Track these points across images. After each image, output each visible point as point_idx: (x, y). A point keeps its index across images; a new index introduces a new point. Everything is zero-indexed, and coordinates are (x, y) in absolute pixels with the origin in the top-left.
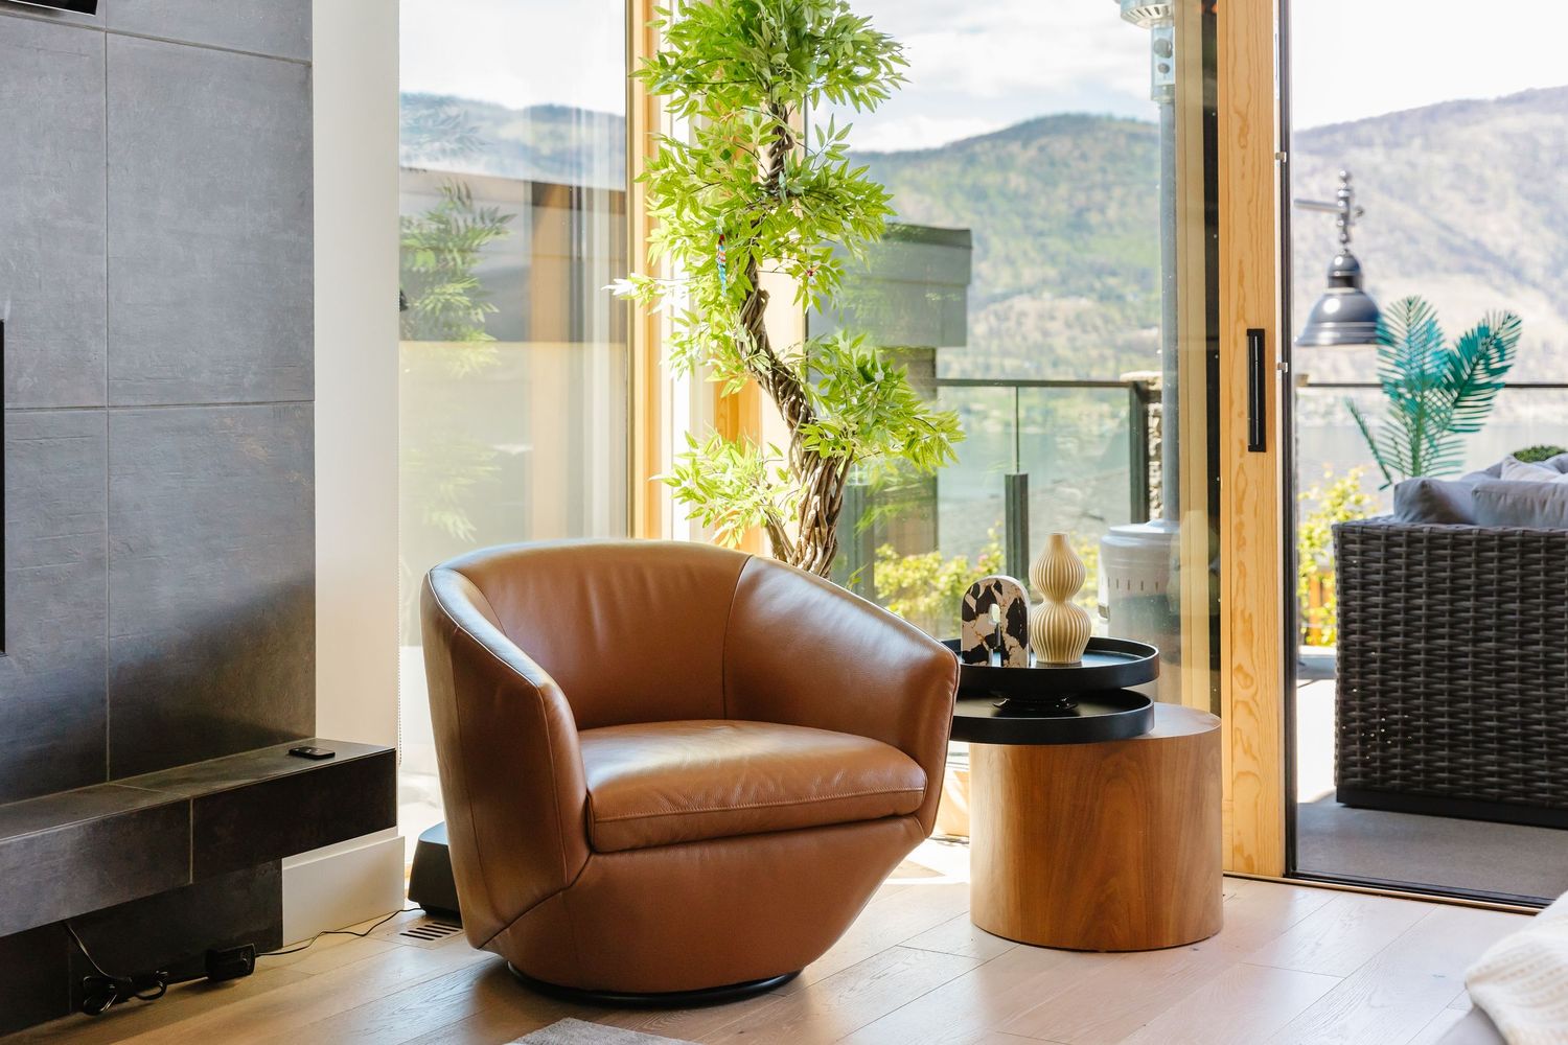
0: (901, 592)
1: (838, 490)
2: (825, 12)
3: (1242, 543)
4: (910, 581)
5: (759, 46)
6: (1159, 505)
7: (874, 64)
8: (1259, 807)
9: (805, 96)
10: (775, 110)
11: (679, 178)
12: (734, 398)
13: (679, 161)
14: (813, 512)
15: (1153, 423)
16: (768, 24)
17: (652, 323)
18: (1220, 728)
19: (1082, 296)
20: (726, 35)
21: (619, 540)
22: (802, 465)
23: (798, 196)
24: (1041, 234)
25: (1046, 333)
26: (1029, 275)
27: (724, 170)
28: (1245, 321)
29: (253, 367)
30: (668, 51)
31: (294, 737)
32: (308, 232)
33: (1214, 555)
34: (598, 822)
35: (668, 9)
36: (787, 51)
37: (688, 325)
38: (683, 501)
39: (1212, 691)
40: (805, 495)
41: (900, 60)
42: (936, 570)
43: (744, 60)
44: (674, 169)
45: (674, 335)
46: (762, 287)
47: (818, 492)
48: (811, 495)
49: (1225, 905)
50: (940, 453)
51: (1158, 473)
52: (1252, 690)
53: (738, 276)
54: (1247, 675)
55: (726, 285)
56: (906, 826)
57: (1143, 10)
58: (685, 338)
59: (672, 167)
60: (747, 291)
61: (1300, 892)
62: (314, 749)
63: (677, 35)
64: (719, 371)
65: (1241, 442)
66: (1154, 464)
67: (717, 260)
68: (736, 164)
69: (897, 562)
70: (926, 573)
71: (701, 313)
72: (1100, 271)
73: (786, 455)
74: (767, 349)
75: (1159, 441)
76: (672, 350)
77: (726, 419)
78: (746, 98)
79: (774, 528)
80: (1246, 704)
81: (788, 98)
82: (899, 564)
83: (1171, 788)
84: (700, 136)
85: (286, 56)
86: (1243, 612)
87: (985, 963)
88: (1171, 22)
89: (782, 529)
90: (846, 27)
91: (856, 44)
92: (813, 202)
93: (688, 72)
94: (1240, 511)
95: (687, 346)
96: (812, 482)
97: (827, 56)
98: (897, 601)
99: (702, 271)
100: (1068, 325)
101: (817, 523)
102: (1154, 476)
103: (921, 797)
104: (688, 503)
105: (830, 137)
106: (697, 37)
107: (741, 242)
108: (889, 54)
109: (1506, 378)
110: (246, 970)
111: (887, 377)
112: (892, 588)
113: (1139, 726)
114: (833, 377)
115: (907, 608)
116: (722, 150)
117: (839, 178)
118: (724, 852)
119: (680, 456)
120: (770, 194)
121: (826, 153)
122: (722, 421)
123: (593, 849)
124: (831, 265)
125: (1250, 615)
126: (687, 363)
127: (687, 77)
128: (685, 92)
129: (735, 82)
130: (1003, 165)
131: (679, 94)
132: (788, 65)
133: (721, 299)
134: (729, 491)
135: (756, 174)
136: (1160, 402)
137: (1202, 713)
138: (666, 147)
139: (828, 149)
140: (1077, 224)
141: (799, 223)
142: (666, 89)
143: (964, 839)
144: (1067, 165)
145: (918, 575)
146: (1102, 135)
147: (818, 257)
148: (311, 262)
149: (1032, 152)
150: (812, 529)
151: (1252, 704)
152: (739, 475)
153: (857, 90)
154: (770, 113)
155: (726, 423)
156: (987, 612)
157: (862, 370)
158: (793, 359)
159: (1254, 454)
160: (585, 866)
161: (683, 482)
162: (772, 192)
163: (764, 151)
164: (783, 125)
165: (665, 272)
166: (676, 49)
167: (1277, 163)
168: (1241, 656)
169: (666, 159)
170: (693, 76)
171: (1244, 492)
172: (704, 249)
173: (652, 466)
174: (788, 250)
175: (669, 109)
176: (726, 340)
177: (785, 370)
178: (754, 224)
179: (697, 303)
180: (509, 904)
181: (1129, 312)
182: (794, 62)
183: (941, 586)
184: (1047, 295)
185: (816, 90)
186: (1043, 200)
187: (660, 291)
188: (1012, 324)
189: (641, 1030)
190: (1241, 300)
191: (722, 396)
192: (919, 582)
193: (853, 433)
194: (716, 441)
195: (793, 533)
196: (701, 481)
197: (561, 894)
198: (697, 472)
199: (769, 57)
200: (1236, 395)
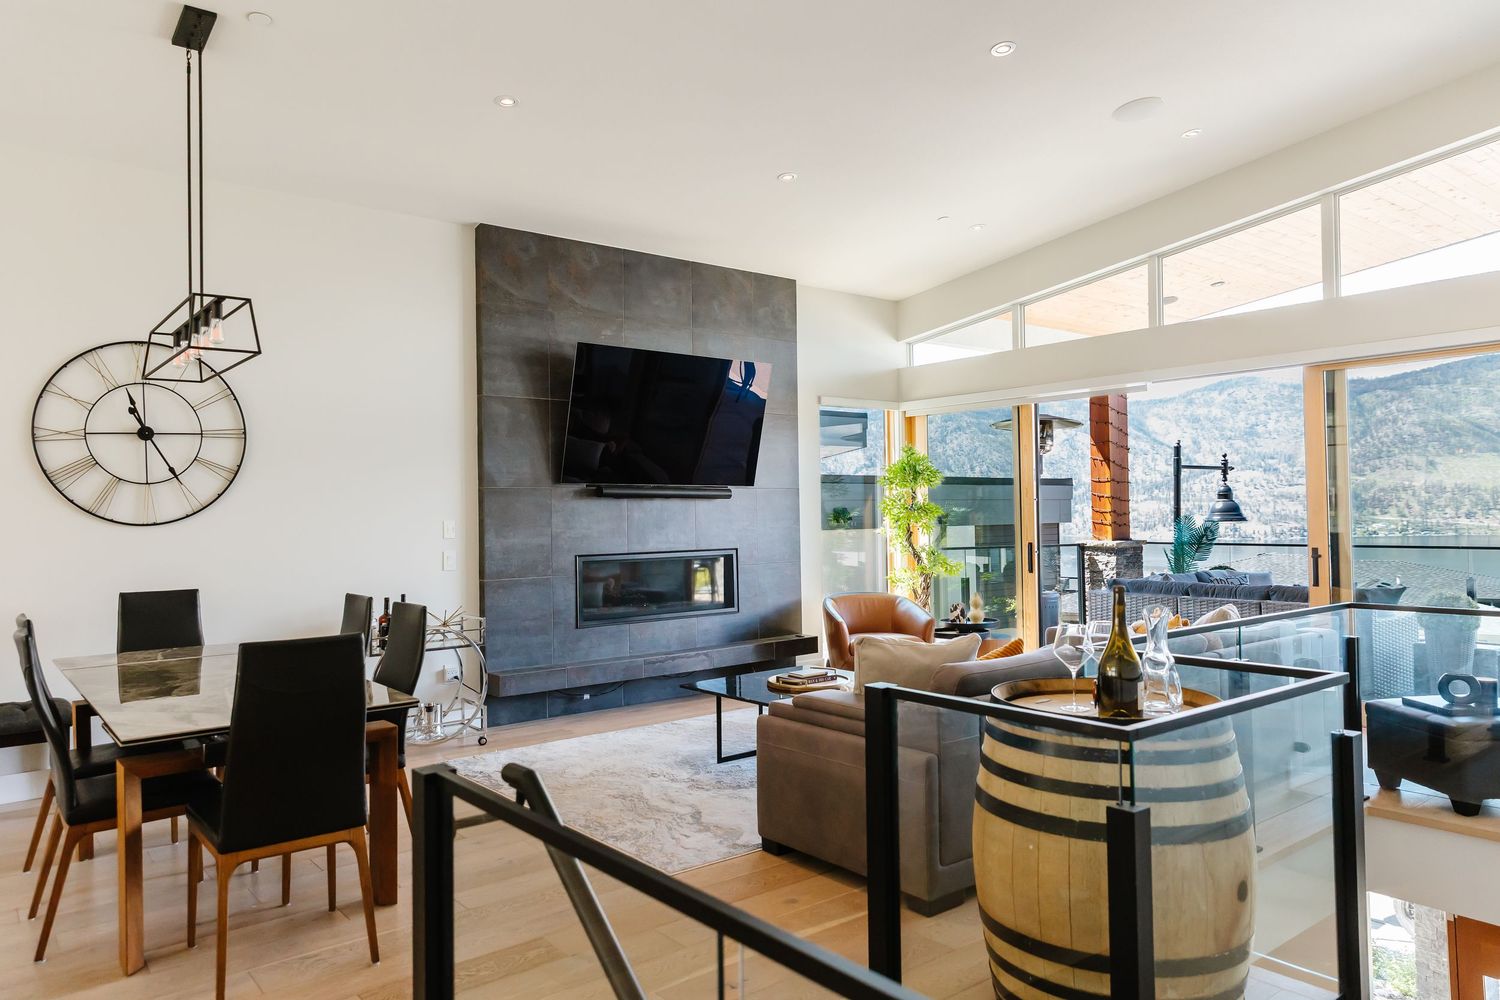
1: (930, 581)
10: (912, 489)
14: (923, 586)
22: (920, 575)
28: (1027, 541)
29: (787, 555)
31: (798, 632)
62: (801, 635)
74: (912, 546)
92: (920, 511)
96: (922, 579)
109: (1215, 542)
130: (1209, 404)
133: (900, 534)
134: (903, 581)
149: (1225, 396)
156: (956, 611)
190: (1026, 536)
195: (920, 592)
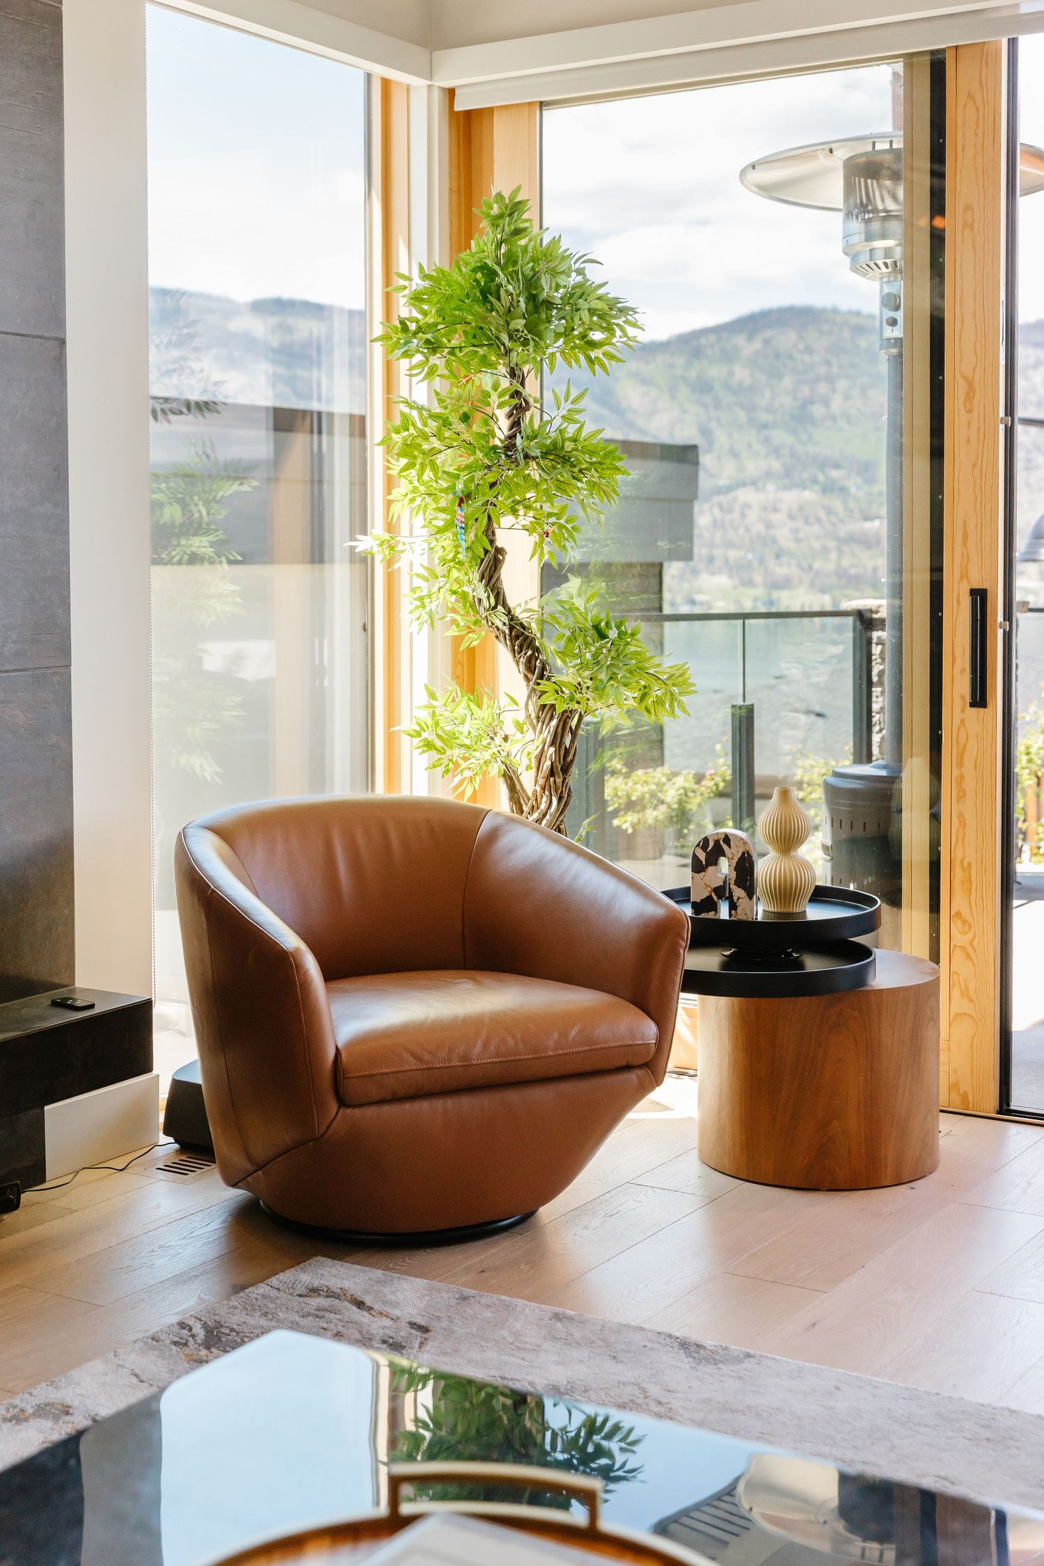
0: (631, 805)
1: (572, 742)
2: (562, 280)
3: (962, 796)
4: (639, 794)
5: (497, 311)
6: (881, 730)
7: (609, 329)
8: (975, 1047)
9: (541, 360)
10: (513, 374)
11: (419, 441)
12: (471, 651)
13: (419, 425)
14: (548, 763)
15: (876, 650)
16: (507, 291)
17: (391, 579)
18: (938, 978)
19: (805, 488)
20: (467, 301)
21: (360, 795)
22: (538, 718)
23: (534, 458)
24: (765, 426)
25: (769, 526)
26: (753, 467)
27: (463, 433)
28: (968, 580)
29: (13, 636)
30: (407, 316)
31: (55, 986)
32: (64, 504)
33: (935, 800)
34: (348, 1078)
35: (407, 274)
36: (525, 318)
37: (427, 580)
38: (424, 752)
39: (931, 935)
40: (541, 746)
41: (635, 325)
42: (664, 784)
43: (483, 325)
44: (414, 432)
45: (413, 590)
46: (499, 544)
47: (553, 743)
48: (546, 747)
49: (941, 1142)
50: (672, 706)
51: (881, 699)
52: (970, 936)
53: (476, 536)
54: (964, 922)
55: (464, 545)
56: (638, 1077)
57: (872, 264)
58: (425, 592)
59: (412, 430)
60: (484, 549)
61: (1014, 1128)
62: (75, 1000)
63: (417, 298)
64: (458, 625)
65: (963, 697)
66: (876, 691)
67: (456, 521)
68: (475, 428)
69: (627, 776)
70: (654, 787)
71: (439, 570)
72: (823, 464)
73: (522, 705)
74: (504, 605)
75: (881, 667)
76: (412, 604)
77: (463, 665)
78: (484, 361)
79: (511, 778)
80: (963, 948)
81: (526, 362)
82: (628, 777)
83: (891, 1037)
84: (441, 401)
85: (40, 334)
86: (962, 861)
87: (713, 1201)
88: (899, 275)
89: (518, 778)
90: (583, 294)
91: (592, 312)
92: (550, 464)
93: (429, 336)
94: (960, 764)
95: (427, 601)
96: (547, 734)
97: (564, 321)
98: (626, 813)
99: (441, 531)
100: (791, 517)
101: (552, 773)
102: (877, 702)
103: (653, 1050)
104: (426, 754)
105: (566, 401)
106: (437, 304)
107: (480, 503)
108: (624, 319)
110: (13, 1205)
111: (621, 635)
112: (621, 801)
113: (860, 978)
114: (568, 634)
115: (635, 820)
116: (461, 413)
117: (575, 441)
118: (466, 1103)
119: (419, 708)
120: (507, 456)
121: (562, 417)
122: (459, 668)
123: (342, 1103)
124: (567, 522)
125: (969, 864)
126: (426, 617)
127: (428, 342)
128: (425, 357)
129: (474, 346)
130: (728, 357)
131: (418, 358)
132: (526, 332)
133: (460, 556)
134: (467, 742)
135: (494, 436)
136: (883, 630)
137: (921, 961)
138: (406, 410)
139: (564, 412)
140: (801, 418)
141: (536, 485)
142: (407, 354)
143: (691, 1072)
144: (791, 358)
145: (646, 789)
146: (826, 327)
147: (555, 514)
148: (67, 533)
149: (757, 344)
150: (547, 779)
151: (970, 950)
152: (478, 726)
153: (593, 354)
154: (508, 376)
155: (463, 669)
156: (716, 864)
157: (596, 627)
158: (529, 614)
159: (975, 710)
160: (335, 1118)
161: (423, 733)
162: (510, 453)
163: (501, 414)
164: (520, 389)
165: (404, 529)
166: (415, 314)
167: (1002, 427)
168: (960, 903)
169: (406, 423)
170: (433, 341)
171: (965, 745)
172: (443, 510)
173: (391, 719)
174: (525, 507)
175: (408, 373)
176: (465, 595)
177: (522, 625)
178: (492, 485)
179: (437, 561)
180: (261, 1150)
181: (852, 504)
182: (532, 328)
183: (668, 799)
184: (771, 487)
185: (553, 354)
186: (768, 393)
187: (400, 547)
188: (736, 515)
189: (387, 1269)
190: (965, 560)
191: (461, 649)
192: (647, 796)
193: (588, 688)
194: (454, 693)
196: (440, 732)
197: (311, 1144)
198: (437, 724)
199: (508, 323)
200: (958, 652)
